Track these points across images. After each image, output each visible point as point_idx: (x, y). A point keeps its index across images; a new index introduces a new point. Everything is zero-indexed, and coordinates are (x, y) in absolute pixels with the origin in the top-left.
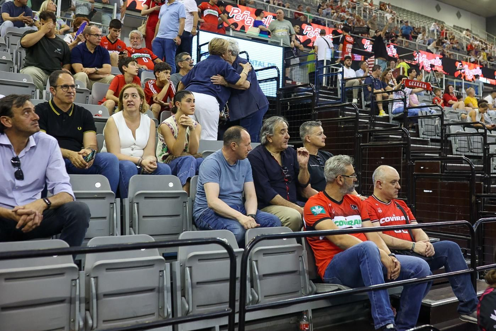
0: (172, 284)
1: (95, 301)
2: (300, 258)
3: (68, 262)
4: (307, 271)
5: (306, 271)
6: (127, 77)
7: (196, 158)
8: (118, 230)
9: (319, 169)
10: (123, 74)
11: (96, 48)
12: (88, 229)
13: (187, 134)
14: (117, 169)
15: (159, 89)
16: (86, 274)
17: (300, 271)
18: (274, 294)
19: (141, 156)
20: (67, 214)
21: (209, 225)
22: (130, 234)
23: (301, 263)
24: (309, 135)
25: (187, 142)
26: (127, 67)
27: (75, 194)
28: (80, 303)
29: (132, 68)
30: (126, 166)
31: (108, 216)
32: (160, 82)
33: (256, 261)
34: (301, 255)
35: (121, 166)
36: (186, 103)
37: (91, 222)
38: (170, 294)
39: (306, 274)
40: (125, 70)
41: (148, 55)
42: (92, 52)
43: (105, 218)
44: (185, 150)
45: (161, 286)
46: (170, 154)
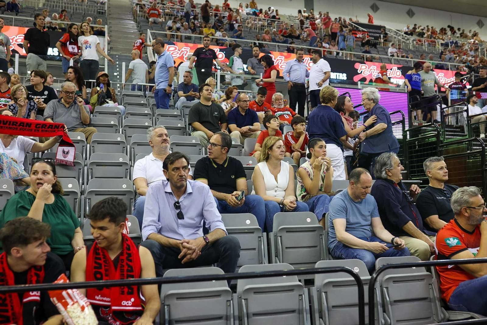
0: (310, 307)
1: (246, 319)
2: (430, 286)
3: (223, 286)
4: (438, 298)
5: (436, 299)
6: (270, 131)
7: (330, 196)
8: (266, 260)
9: (446, 202)
10: (267, 129)
11: (246, 111)
12: (239, 259)
13: (322, 176)
14: (263, 208)
15: (296, 139)
16: (238, 296)
17: (430, 298)
18: (406, 319)
19: (283, 196)
20: (222, 246)
21: (342, 255)
22: (276, 262)
23: (431, 291)
24: (430, 170)
25: (322, 183)
26: (270, 123)
27: (226, 229)
28: (234, 320)
29: (274, 124)
30: (271, 206)
31: (256, 247)
32: (297, 133)
33: (387, 288)
34: (431, 283)
35: (266, 206)
36: (319, 149)
37: (242, 253)
38: (309, 316)
39: (437, 302)
40: (269, 126)
41: (289, 113)
42: (244, 114)
43: (254, 249)
44: (320, 190)
45: (301, 308)
46: (308, 193)
